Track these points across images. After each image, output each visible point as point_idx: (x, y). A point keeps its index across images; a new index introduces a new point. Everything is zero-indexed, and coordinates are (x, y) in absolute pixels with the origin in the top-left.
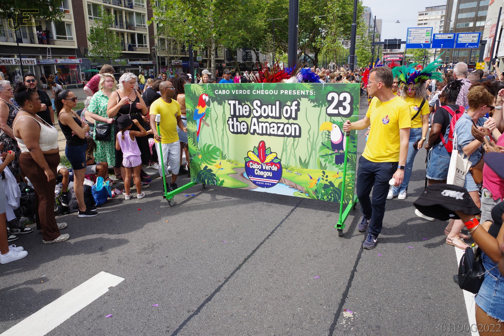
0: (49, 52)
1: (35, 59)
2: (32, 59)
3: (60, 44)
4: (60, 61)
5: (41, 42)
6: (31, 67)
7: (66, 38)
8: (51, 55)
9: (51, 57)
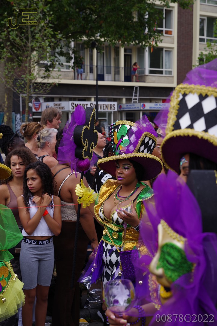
0: (136, 93)
1: (116, 103)
2: (112, 103)
3: (153, 82)
4: (149, 106)
5: (128, 78)
6: (110, 114)
7: (161, 72)
8: (138, 98)
9: (137, 101)
